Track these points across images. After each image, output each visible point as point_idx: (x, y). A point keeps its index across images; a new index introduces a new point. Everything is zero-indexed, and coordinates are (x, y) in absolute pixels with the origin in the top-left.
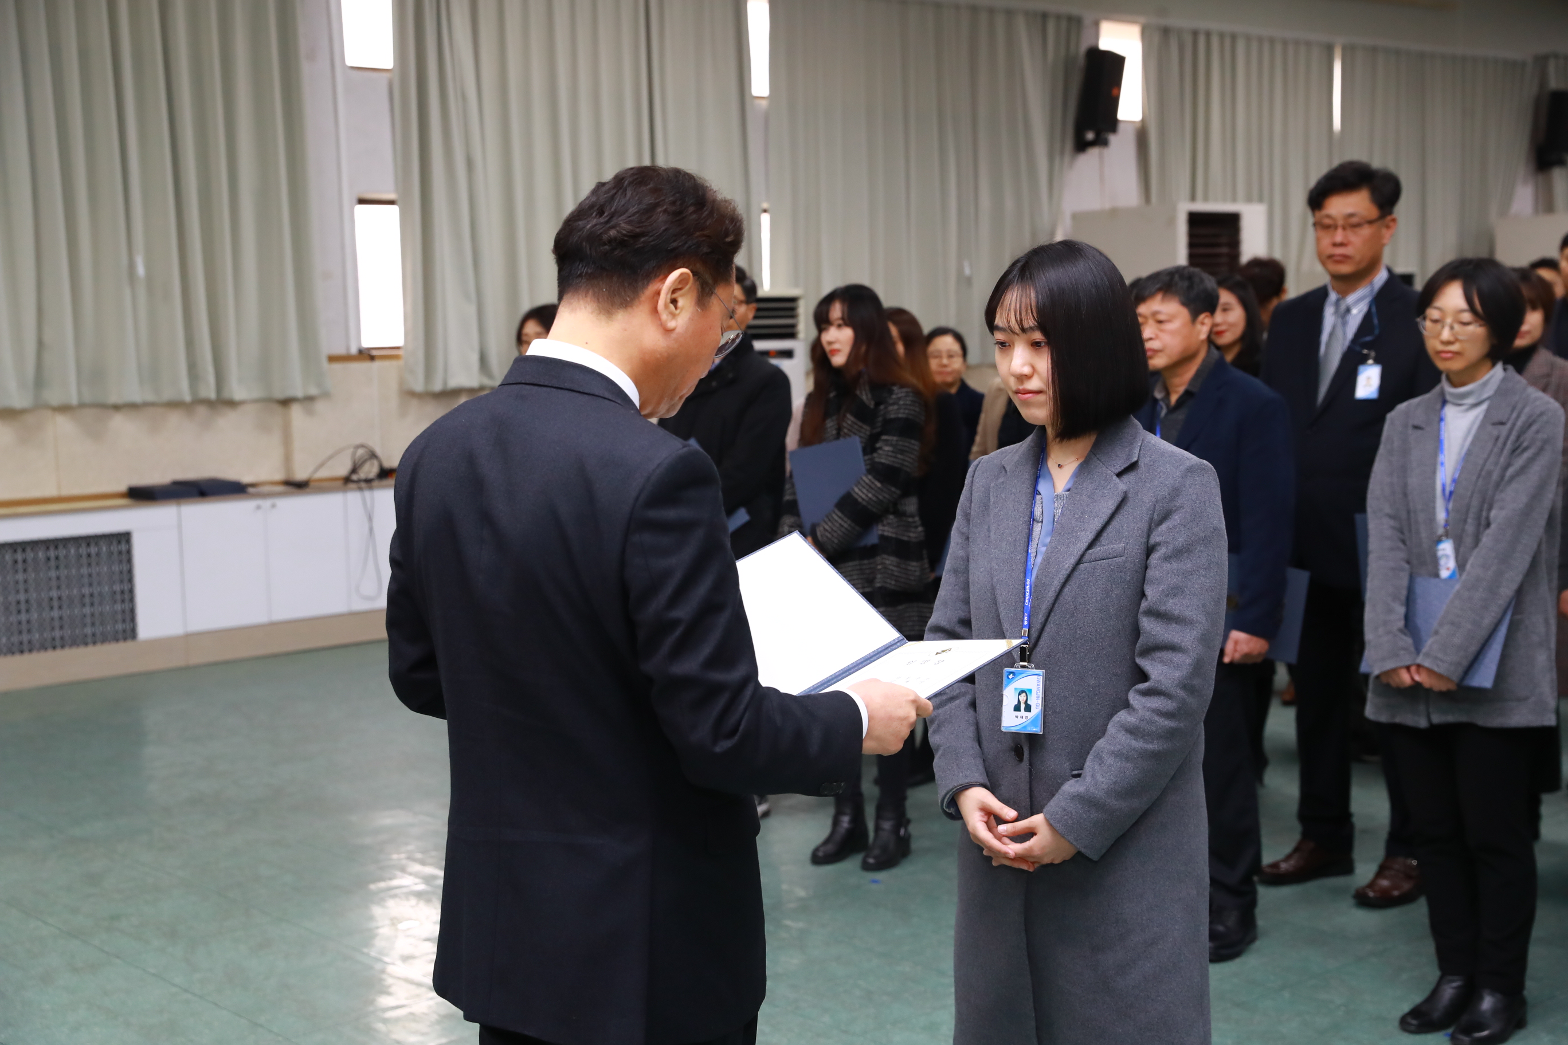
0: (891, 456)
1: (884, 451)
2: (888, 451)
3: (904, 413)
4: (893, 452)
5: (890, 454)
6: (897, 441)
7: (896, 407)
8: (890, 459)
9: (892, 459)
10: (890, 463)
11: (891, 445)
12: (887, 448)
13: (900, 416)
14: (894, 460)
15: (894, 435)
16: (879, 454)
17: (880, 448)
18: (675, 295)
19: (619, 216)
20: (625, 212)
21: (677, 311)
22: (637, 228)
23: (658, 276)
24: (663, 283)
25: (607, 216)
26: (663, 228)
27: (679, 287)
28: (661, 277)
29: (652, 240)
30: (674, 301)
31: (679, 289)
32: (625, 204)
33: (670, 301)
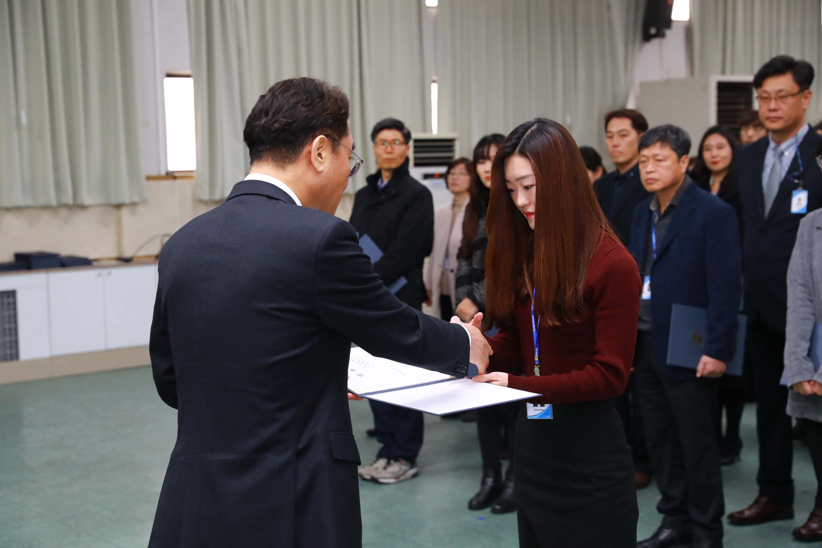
18: (319, 152)
19: (278, 114)
20: (281, 110)
21: (322, 161)
22: (291, 119)
23: (308, 143)
24: (312, 146)
25: (271, 115)
26: (304, 115)
27: (321, 146)
28: (309, 143)
29: (299, 125)
30: (319, 155)
31: (322, 147)
32: (279, 106)
33: (317, 156)
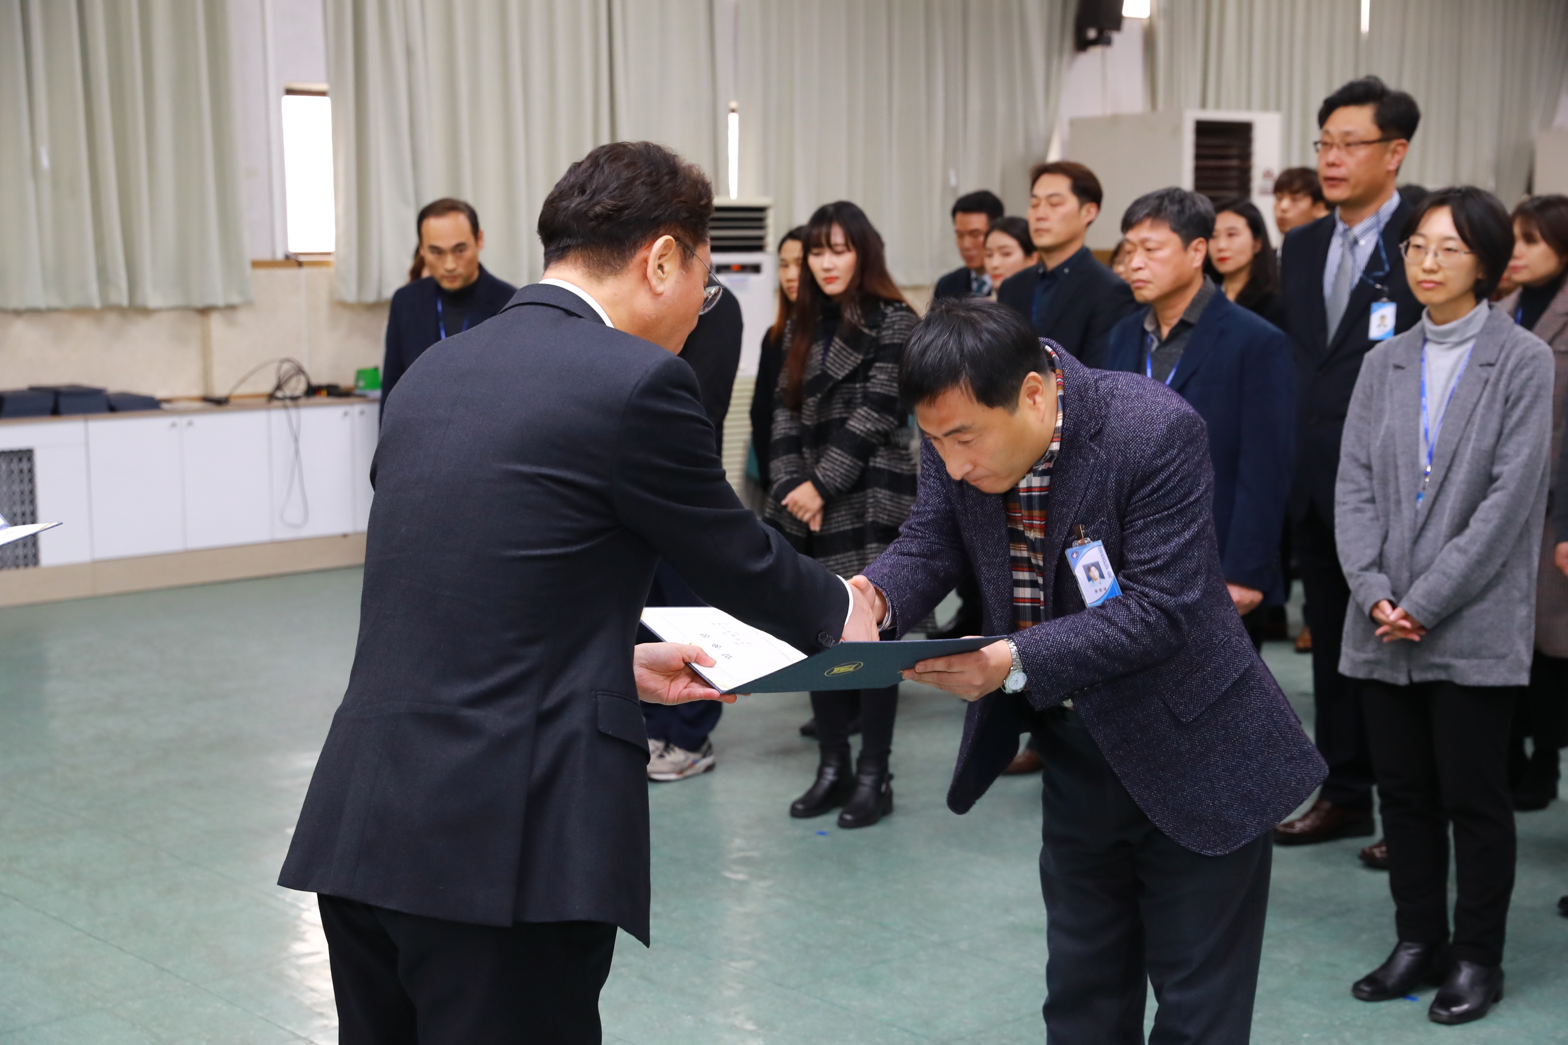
0: (886, 385)
1: (879, 379)
2: (884, 380)
3: (899, 338)
4: (888, 380)
5: (885, 382)
6: (892, 368)
7: (891, 332)
8: (885, 387)
9: (888, 388)
10: (886, 393)
11: (886, 373)
12: (882, 377)
13: (896, 341)
14: (890, 389)
15: (889, 362)
16: (874, 383)
17: (874, 377)
18: (661, 261)
19: (601, 193)
20: (606, 188)
21: (664, 276)
22: (620, 201)
23: (644, 245)
24: (650, 251)
25: (589, 194)
26: (644, 199)
27: (664, 253)
28: (647, 245)
29: (636, 212)
30: (661, 267)
31: (664, 255)
32: (604, 181)
33: (657, 267)
